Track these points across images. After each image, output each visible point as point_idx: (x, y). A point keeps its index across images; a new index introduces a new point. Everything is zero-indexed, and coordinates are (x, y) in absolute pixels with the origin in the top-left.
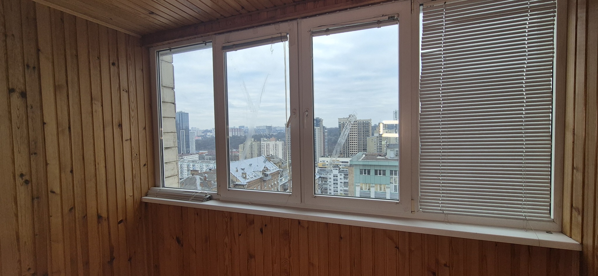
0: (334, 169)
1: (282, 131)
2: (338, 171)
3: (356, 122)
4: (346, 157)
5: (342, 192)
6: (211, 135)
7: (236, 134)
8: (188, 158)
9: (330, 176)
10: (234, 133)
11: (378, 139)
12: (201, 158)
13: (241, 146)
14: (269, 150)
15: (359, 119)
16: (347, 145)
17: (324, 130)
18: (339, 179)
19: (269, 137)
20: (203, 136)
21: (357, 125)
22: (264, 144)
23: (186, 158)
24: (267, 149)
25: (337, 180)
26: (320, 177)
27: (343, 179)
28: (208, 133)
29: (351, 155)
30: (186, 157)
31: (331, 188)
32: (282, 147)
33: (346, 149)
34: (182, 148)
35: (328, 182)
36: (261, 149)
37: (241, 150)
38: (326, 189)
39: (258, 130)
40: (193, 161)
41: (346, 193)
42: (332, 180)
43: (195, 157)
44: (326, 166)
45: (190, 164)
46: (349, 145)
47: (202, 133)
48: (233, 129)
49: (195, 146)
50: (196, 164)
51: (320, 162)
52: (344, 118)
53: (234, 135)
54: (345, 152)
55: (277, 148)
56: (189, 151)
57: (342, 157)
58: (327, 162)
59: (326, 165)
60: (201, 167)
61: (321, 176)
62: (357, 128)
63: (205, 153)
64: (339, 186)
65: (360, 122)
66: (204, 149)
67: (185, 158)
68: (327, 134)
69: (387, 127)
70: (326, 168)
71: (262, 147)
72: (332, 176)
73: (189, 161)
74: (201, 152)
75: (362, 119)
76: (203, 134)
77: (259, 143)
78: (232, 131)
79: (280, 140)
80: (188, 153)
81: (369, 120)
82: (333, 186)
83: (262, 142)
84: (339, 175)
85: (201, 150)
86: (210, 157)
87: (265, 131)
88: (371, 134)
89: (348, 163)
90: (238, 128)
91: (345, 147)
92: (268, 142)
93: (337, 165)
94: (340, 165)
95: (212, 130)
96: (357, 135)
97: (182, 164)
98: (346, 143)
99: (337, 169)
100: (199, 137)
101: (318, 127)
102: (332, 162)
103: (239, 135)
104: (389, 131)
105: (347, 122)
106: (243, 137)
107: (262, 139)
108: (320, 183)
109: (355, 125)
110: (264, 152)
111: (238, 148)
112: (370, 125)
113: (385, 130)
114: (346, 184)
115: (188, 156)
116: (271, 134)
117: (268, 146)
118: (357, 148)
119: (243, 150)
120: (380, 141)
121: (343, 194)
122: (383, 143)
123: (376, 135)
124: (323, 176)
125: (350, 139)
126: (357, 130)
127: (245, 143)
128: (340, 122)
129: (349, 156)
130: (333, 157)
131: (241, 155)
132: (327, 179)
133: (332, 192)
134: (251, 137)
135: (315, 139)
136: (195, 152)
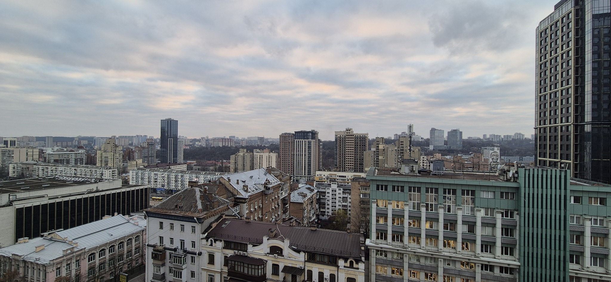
0: (332, 184)
1: (274, 142)
2: (336, 185)
3: (353, 135)
4: (342, 171)
5: (341, 208)
6: (199, 145)
7: (227, 144)
8: (176, 168)
9: (327, 191)
10: (224, 143)
11: (375, 153)
12: (190, 168)
13: (233, 157)
14: (262, 162)
15: (356, 133)
16: (344, 159)
17: (319, 143)
18: (337, 194)
19: (261, 148)
20: (191, 145)
21: (354, 139)
22: (257, 155)
23: (173, 168)
24: (260, 160)
25: (335, 195)
26: (318, 192)
27: (342, 193)
28: (196, 142)
29: (349, 169)
30: (173, 167)
31: (329, 203)
32: (275, 159)
33: (343, 163)
34: (169, 158)
35: (326, 197)
36: (253, 160)
37: (232, 161)
38: (324, 204)
39: (250, 140)
40: (182, 172)
41: (345, 208)
42: (330, 195)
43: (183, 167)
44: (324, 180)
45: (179, 174)
47: (190, 142)
48: (223, 139)
49: (183, 156)
50: (185, 175)
51: (317, 175)
52: (341, 132)
53: (224, 145)
54: (341, 166)
55: (271, 159)
56: (177, 161)
57: (338, 171)
58: (324, 175)
59: (323, 179)
60: (190, 178)
61: (319, 190)
62: (354, 142)
63: (193, 163)
64: (337, 202)
65: (357, 136)
66: (193, 159)
67: (172, 167)
68: (322, 144)
69: (384, 141)
70: (322, 182)
71: (255, 159)
72: (330, 191)
73: (177, 172)
74: (188, 162)
75: (359, 133)
76: (191, 144)
77: (252, 154)
78: (223, 140)
79: (273, 151)
80: (175, 163)
81: (366, 134)
82: (331, 201)
83: (255, 154)
84: (337, 190)
85: (189, 160)
86: (199, 167)
87: (257, 142)
88: (367, 148)
89: (346, 177)
90: (228, 138)
91: (341, 161)
92: (262, 154)
93: (335, 179)
94: (338, 179)
95: (201, 140)
96: (353, 149)
97: (169, 174)
98: (343, 156)
99: (336, 184)
100: (187, 146)
101: (314, 140)
102: (329, 176)
103: (229, 146)
104: (387, 146)
105: (344, 136)
106: (234, 147)
107: (254, 150)
108: (318, 197)
109: (352, 139)
110: (256, 164)
111: (229, 159)
112: (367, 139)
113: (382, 144)
114: (345, 199)
115: (176, 166)
116: (263, 145)
117: (261, 157)
118: (353, 162)
119: (235, 161)
120: (377, 156)
121: (342, 209)
122: (380, 157)
123: (373, 149)
124: (321, 190)
125: (346, 153)
126: (353, 144)
127: (237, 154)
128: (337, 136)
129: (345, 171)
130: (330, 171)
131: (232, 166)
132: (325, 193)
133: (330, 207)
134: (243, 148)
135: (310, 151)
136: (182, 161)
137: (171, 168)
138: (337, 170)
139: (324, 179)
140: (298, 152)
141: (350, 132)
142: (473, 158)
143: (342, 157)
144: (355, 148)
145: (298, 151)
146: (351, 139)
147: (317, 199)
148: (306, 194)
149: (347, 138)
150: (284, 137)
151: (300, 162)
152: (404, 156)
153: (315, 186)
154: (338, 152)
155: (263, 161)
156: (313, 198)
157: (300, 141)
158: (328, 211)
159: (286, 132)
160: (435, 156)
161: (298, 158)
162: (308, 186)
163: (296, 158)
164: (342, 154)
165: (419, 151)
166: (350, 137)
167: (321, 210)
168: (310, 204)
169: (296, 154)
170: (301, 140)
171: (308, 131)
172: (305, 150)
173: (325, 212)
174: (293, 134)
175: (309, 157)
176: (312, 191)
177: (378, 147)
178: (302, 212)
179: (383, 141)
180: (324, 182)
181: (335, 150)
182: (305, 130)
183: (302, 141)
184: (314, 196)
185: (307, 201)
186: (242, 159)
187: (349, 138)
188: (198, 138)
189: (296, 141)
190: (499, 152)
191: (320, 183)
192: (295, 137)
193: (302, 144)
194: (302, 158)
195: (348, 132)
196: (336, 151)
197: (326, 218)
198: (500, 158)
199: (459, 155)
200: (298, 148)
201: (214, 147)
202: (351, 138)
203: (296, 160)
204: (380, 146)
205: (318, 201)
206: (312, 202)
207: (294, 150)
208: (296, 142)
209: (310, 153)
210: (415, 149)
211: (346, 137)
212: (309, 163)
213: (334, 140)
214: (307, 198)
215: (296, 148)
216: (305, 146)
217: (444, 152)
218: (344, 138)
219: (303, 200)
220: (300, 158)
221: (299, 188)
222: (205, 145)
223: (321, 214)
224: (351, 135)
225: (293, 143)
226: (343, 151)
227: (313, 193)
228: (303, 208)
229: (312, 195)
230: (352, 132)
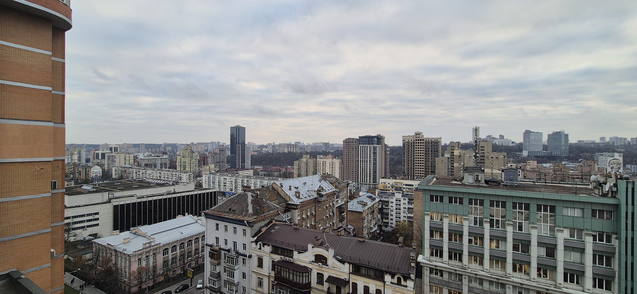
0: (396, 192)
1: (339, 148)
2: (401, 195)
3: (423, 140)
4: (411, 180)
5: (405, 219)
7: (292, 150)
8: (243, 173)
9: (391, 200)
10: (289, 149)
11: (450, 160)
12: (256, 173)
13: (296, 163)
14: (325, 168)
15: (427, 137)
16: (412, 166)
17: (386, 149)
18: (402, 204)
19: (325, 154)
20: (259, 151)
21: (424, 144)
22: (320, 161)
23: (241, 173)
24: (323, 167)
25: (400, 205)
26: (380, 201)
27: (407, 204)
28: (263, 148)
29: (417, 177)
30: (241, 172)
31: (392, 213)
32: (339, 165)
33: (411, 170)
34: (238, 164)
35: (389, 207)
36: (316, 166)
37: (296, 167)
38: (388, 215)
39: (315, 146)
40: (247, 177)
41: (410, 220)
42: (394, 205)
43: (250, 172)
44: (389, 189)
45: (245, 179)
46: (414, 166)
47: (258, 148)
48: (289, 145)
49: (250, 161)
50: (250, 180)
51: (380, 184)
52: (409, 136)
53: (289, 151)
54: (410, 173)
55: (334, 166)
56: (245, 166)
57: (405, 179)
58: (389, 184)
59: (388, 187)
61: (382, 199)
62: (424, 147)
63: (260, 168)
64: (402, 212)
65: (427, 141)
66: (260, 165)
67: (240, 173)
68: (389, 153)
69: (460, 146)
70: (387, 190)
71: (318, 165)
72: (394, 200)
73: (243, 177)
74: (256, 167)
75: (430, 137)
76: (259, 149)
77: (315, 160)
78: (288, 146)
79: (337, 157)
80: (243, 168)
81: (439, 138)
82: (395, 211)
83: (318, 160)
84: (402, 199)
85: (256, 165)
86: (265, 173)
87: (322, 148)
88: (440, 154)
89: (413, 186)
90: (294, 144)
91: (410, 168)
92: (325, 160)
93: (401, 188)
94: (404, 188)
95: (268, 146)
96: (424, 154)
97: (237, 178)
98: (411, 163)
99: (400, 193)
100: (255, 152)
101: (379, 145)
102: (394, 184)
103: (294, 152)
104: (464, 152)
105: (413, 141)
106: (299, 153)
107: (318, 156)
108: (380, 207)
109: (422, 144)
110: (319, 171)
111: (292, 165)
112: (440, 144)
113: (458, 149)
114: (410, 210)
115: (243, 171)
116: (327, 151)
117: (324, 163)
118: (424, 170)
119: (298, 167)
120: (451, 163)
121: (407, 221)
122: (456, 165)
123: (447, 155)
124: (383, 199)
125: (415, 159)
126: (424, 149)
127: (300, 159)
128: (405, 141)
129: (414, 179)
130: (396, 179)
131: (296, 172)
132: (389, 203)
133: (394, 218)
134: (307, 153)
135: (376, 157)
136: (250, 167)
137: (239, 173)
138: (405, 178)
140: (363, 158)
141: (420, 136)
142: (581, 166)
143: (410, 163)
144: (426, 154)
145: (363, 156)
146: (421, 144)
147: (379, 208)
148: (367, 203)
149: (416, 143)
150: (348, 142)
151: (365, 169)
152: (485, 163)
153: (377, 195)
154: (406, 158)
156: (375, 207)
157: (365, 146)
158: (392, 222)
159: (349, 137)
160: (528, 164)
161: (363, 164)
162: (370, 194)
163: (361, 164)
164: (410, 161)
165: (504, 157)
166: (420, 141)
167: (384, 221)
168: (371, 214)
169: (361, 161)
170: (366, 146)
171: (373, 135)
172: (370, 156)
173: (388, 223)
174: (357, 139)
175: (375, 164)
176: (374, 199)
177: (453, 153)
178: (362, 221)
179: (458, 146)
180: (389, 190)
181: (403, 156)
182: (370, 135)
183: (367, 146)
184: (376, 205)
185: (367, 211)
186: (306, 165)
187: (418, 143)
188: (265, 144)
189: (361, 146)
190: (621, 159)
191: (384, 192)
192: (360, 142)
193: (367, 150)
194: (367, 165)
195: (418, 136)
197: (388, 229)
198: (624, 166)
199: (563, 163)
200: (363, 154)
201: (279, 153)
202: (421, 143)
203: (361, 167)
204: (455, 151)
205: (381, 211)
206: (373, 212)
207: (358, 156)
208: (361, 148)
209: (375, 160)
210: (501, 155)
211: (415, 142)
212: (374, 170)
214: (367, 207)
215: (361, 154)
216: (370, 152)
217: (541, 159)
218: (412, 143)
219: (363, 209)
220: (365, 165)
221: (360, 196)
222: (272, 151)
223: (384, 225)
224: (421, 140)
225: (357, 149)
226: (411, 157)
227: (374, 202)
228: (363, 217)
229: (374, 204)
230: (423, 136)
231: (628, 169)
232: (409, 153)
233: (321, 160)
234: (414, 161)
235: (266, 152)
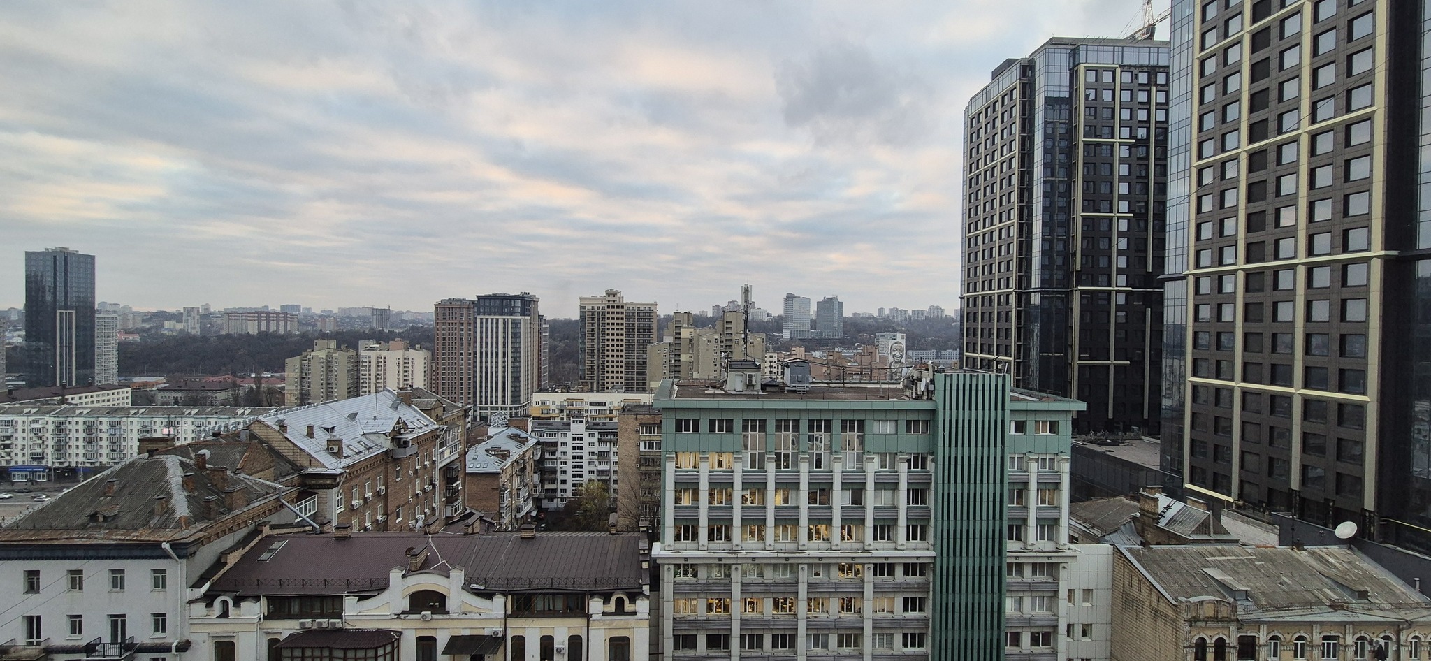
0: (574, 421)
1: (419, 322)
2: (583, 425)
3: (622, 307)
4: (598, 392)
5: (594, 477)
6: (177, 329)
7: (273, 328)
8: (89, 400)
9: (561, 439)
10: (264, 323)
11: (673, 348)
12: (142, 399)
13: (292, 364)
14: (384, 374)
15: (629, 302)
16: (600, 362)
17: (541, 325)
18: (585, 445)
19: (383, 338)
20: (147, 331)
21: (624, 316)
22: (370, 357)
23: (77, 401)
24: (378, 370)
25: (581, 448)
26: (538, 443)
27: (596, 444)
28: (166, 322)
29: (612, 386)
30: (77, 396)
31: (565, 467)
32: (423, 365)
33: (598, 372)
34: (61, 369)
35: (558, 455)
36: (358, 371)
38: (554, 471)
39: (346, 316)
40: (112, 411)
41: (604, 477)
42: (569, 449)
43: (116, 396)
44: (553, 415)
45: (100, 419)
46: (603, 362)
47: (144, 321)
48: (262, 313)
49: (115, 363)
50: (125, 419)
51: (534, 404)
52: (593, 298)
53: (264, 329)
54: (595, 378)
55: (410, 367)
56: (93, 378)
57: (587, 392)
58: (554, 403)
59: (551, 411)
60: (145, 429)
61: (542, 439)
62: (624, 322)
63: (157, 383)
64: (585, 463)
65: (631, 308)
66: (155, 369)
67: (76, 399)
68: (547, 326)
69: (691, 321)
70: (549, 418)
71: (363, 366)
72: (568, 439)
73: (93, 411)
74: (136, 379)
75: (635, 302)
76: (147, 326)
77: (354, 353)
78: (259, 317)
79: (418, 346)
80: (86, 385)
81: (651, 304)
82: (570, 464)
83: (362, 353)
84: (586, 435)
85: (142, 374)
86: (178, 395)
87: (369, 322)
88: (655, 336)
89: (605, 405)
90: (278, 309)
91: (596, 367)
92: (383, 353)
93: (579, 411)
94: (587, 411)
95: (184, 315)
96: (623, 338)
97: (63, 419)
98: (598, 356)
99: (582, 421)
100: (132, 333)
101: (527, 317)
102: (565, 403)
103: (282, 332)
104: (698, 332)
105: (601, 308)
106: (297, 336)
107: (361, 343)
108: (538, 457)
109: (620, 316)
110: (367, 381)
111: (281, 368)
112: (655, 316)
113: (688, 327)
114: (603, 457)
115: (89, 394)
116: (386, 331)
117: (381, 363)
118: (623, 369)
119: (301, 375)
120: (675, 355)
121: (596, 481)
122: (683, 358)
123: (668, 339)
124: (545, 439)
125: (607, 348)
126: (623, 327)
127: (306, 353)
128: (584, 308)
129: (603, 389)
130: (568, 392)
131: (291, 389)
132: (557, 446)
133: (568, 477)
134: (325, 337)
135: (518, 345)
136: (114, 379)
137: (70, 401)
138: (586, 388)
139: (554, 411)
140: (487, 347)
141: (616, 298)
142: (860, 354)
143: (596, 357)
144: (627, 336)
145: (487, 343)
146: (618, 316)
147: (534, 461)
148: (509, 451)
149: (608, 313)
150: (447, 308)
151: (492, 373)
152: (734, 354)
153: (530, 430)
154: (587, 346)
155: (387, 372)
156: (526, 458)
157: (492, 319)
158: (563, 487)
159: (452, 297)
160: (793, 353)
161: (486, 362)
162: (513, 431)
164: (596, 351)
165: (763, 342)
166: (615, 310)
167: (547, 487)
168: (518, 476)
169: (481, 353)
170: (495, 317)
171: (512, 294)
172: (504, 342)
173: (555, 490)
174: (473, 302)
175: (516, 360)
176: (524, 441)
177: (680, 333)
178: (497, 496)
179: (688, 320)
180: (554, 418)
181: (580, 341)
182: (504, 293)
183: (497, 319)
184: (529, 454)
185: (510, 468)
186: (324, 369)
187: (613, 313)
188: (171, 309)
189: (481, 319)
190: (903, 342)
191: (544, 422)
192: (479, 309)
193: (497, 327)
194: (497, 362)
195: (612, 298)
196: (583, 343)
197: (558, 504)
198: (906, 353)
199: (836, 349)
200: (487, 337)
201: (228, 336)
202: (618, 313)
203: (481, 367)
204: (682, 331)
205: (540, 465)
206: (523, 470)
207: (475, 342)
208: (481, 323)
209: (516, 350)
210: (756, 338)
211: (607, 310)
212: (515, 375)
213: (577, 318)
214: (509, 461)
215: (481, 338)
216: (504, 332)
217: (811, 344)
218: (601, 314)
219: (501, 466)
220: (492, 362)
221: (490, 437)
222: (198, 330)
223: (545, 498)
225: (472, 324)
226: (598, 344)
227: (524, 448)
228: (501, 485)
229: (524, 453)
230: (621, 299)
231: (910, 357)
232: (593, 336)
233: (373, 354)
234: (603, 351)
235: (174, 334)
